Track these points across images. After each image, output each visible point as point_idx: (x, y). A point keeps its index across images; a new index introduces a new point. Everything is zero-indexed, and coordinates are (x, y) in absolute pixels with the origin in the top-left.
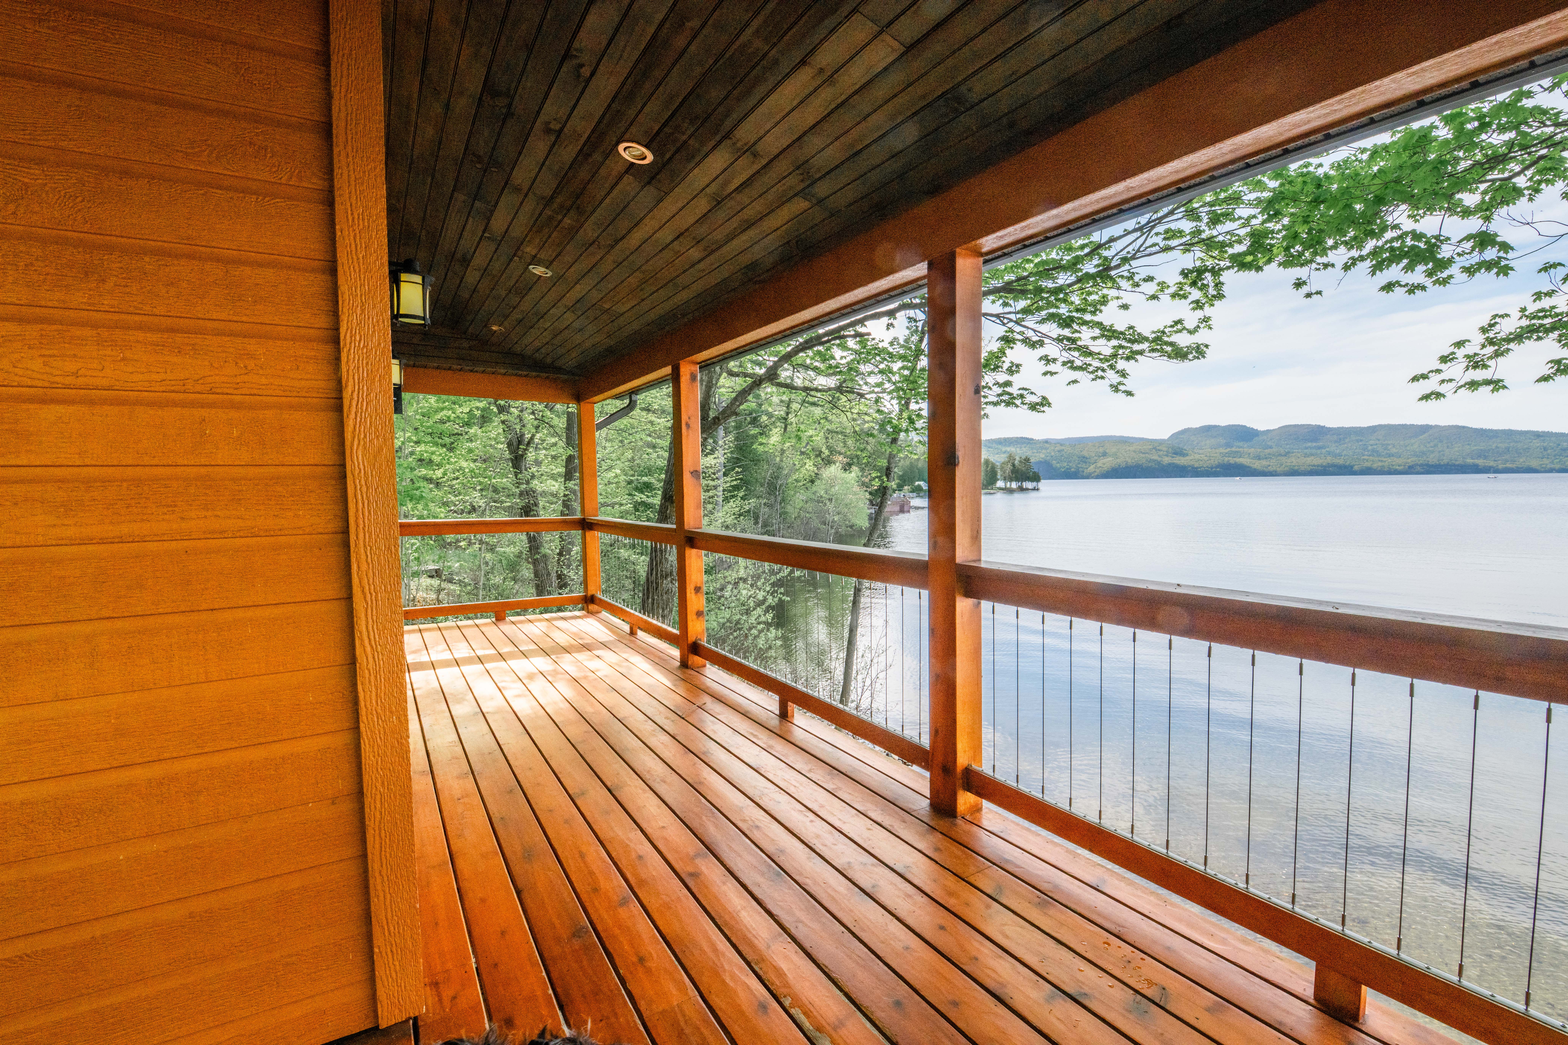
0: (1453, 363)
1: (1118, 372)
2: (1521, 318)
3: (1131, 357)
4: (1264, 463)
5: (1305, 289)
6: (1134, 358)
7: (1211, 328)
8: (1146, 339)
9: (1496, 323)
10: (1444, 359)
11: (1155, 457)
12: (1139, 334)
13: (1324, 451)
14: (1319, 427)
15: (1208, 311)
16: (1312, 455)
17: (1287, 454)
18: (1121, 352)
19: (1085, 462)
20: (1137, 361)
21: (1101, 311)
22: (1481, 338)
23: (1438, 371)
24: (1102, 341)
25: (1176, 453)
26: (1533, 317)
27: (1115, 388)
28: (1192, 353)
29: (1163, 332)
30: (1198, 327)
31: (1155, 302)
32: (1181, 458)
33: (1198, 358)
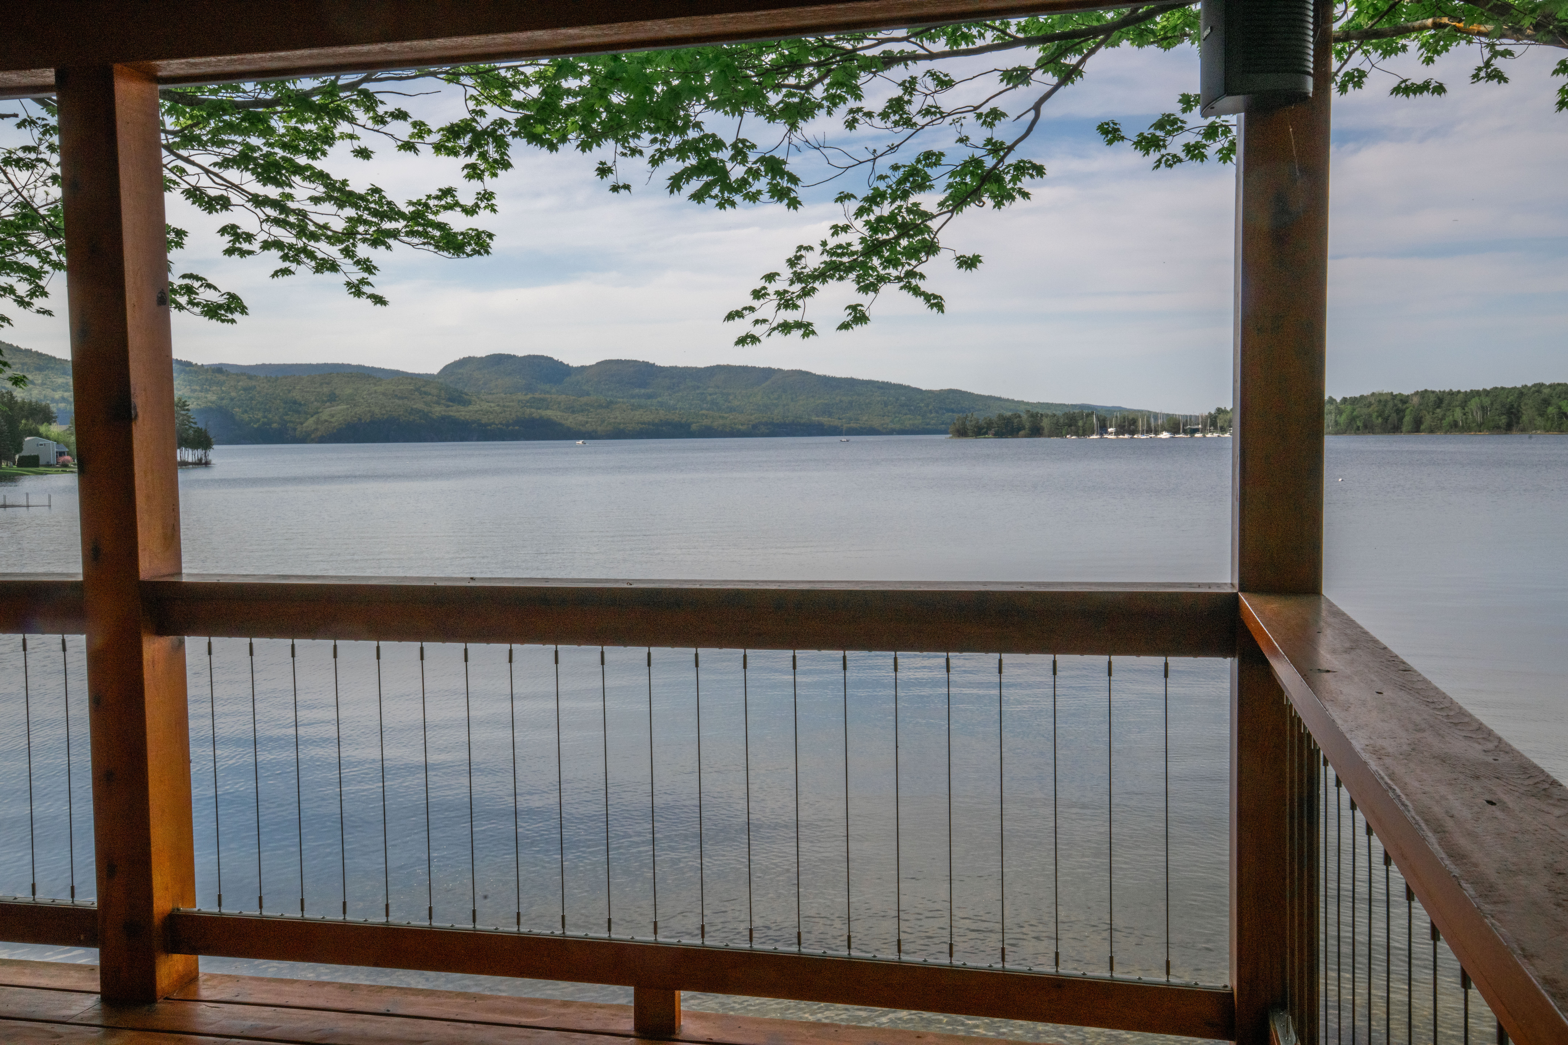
0: (766, 300)
1: (358, 263)
2: (822, 253)
3: (379, 240)
4: (581, 418)
5: (611, 179)
6: (384, 243)
7: (494, 211)
8: (401, 215)
9: (801, 257)
10: (758, 294)
11: (420, 406)
12: (389, 203)
13: (655, 401)
14: (646, 364)
15: (489, 183)
16: (640, 406)
17: (609, 405)
18: (361, 229)
19: (298, 412)
20: (389, 247)
21: (324, 154)
22: (787, 273)
23: (752, 309)
24: (329, 207)
25: (451, 400)
26: (832, 253)
27: (356, 289)
28: (470, 245)
29: (426, 205)
30: (477, 205)
31: (410, 154)
32: (461, 408)
33: (479, 253)
